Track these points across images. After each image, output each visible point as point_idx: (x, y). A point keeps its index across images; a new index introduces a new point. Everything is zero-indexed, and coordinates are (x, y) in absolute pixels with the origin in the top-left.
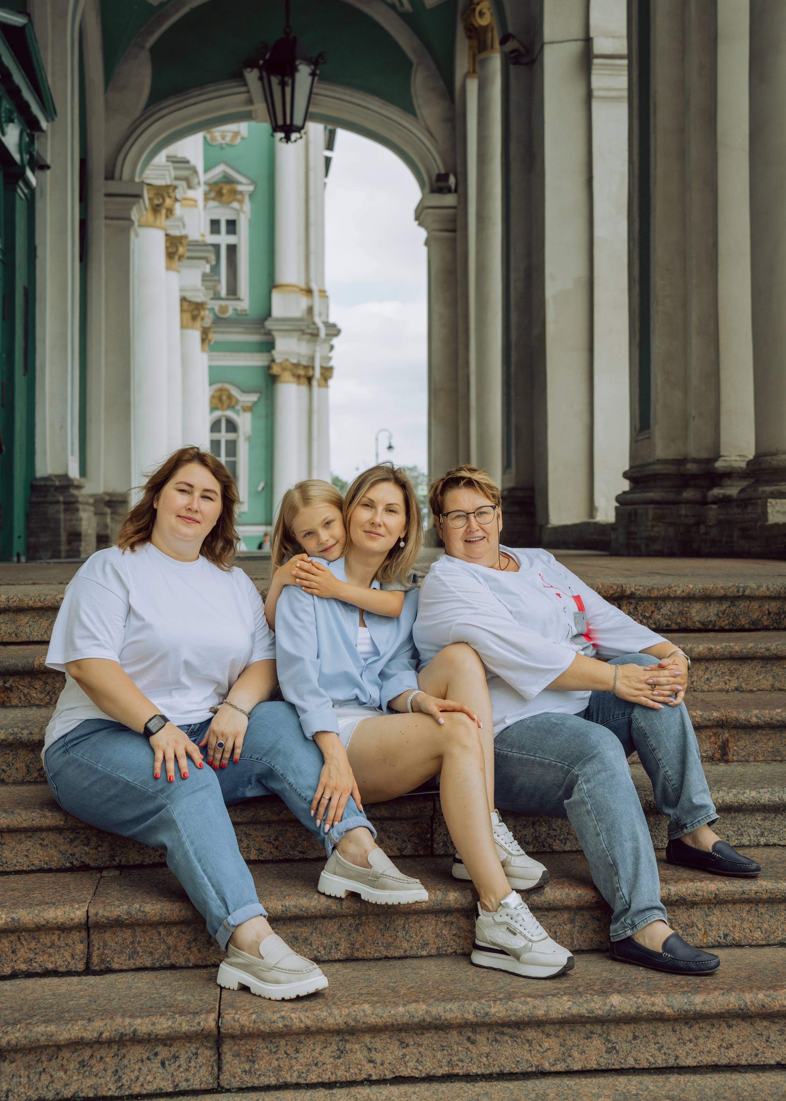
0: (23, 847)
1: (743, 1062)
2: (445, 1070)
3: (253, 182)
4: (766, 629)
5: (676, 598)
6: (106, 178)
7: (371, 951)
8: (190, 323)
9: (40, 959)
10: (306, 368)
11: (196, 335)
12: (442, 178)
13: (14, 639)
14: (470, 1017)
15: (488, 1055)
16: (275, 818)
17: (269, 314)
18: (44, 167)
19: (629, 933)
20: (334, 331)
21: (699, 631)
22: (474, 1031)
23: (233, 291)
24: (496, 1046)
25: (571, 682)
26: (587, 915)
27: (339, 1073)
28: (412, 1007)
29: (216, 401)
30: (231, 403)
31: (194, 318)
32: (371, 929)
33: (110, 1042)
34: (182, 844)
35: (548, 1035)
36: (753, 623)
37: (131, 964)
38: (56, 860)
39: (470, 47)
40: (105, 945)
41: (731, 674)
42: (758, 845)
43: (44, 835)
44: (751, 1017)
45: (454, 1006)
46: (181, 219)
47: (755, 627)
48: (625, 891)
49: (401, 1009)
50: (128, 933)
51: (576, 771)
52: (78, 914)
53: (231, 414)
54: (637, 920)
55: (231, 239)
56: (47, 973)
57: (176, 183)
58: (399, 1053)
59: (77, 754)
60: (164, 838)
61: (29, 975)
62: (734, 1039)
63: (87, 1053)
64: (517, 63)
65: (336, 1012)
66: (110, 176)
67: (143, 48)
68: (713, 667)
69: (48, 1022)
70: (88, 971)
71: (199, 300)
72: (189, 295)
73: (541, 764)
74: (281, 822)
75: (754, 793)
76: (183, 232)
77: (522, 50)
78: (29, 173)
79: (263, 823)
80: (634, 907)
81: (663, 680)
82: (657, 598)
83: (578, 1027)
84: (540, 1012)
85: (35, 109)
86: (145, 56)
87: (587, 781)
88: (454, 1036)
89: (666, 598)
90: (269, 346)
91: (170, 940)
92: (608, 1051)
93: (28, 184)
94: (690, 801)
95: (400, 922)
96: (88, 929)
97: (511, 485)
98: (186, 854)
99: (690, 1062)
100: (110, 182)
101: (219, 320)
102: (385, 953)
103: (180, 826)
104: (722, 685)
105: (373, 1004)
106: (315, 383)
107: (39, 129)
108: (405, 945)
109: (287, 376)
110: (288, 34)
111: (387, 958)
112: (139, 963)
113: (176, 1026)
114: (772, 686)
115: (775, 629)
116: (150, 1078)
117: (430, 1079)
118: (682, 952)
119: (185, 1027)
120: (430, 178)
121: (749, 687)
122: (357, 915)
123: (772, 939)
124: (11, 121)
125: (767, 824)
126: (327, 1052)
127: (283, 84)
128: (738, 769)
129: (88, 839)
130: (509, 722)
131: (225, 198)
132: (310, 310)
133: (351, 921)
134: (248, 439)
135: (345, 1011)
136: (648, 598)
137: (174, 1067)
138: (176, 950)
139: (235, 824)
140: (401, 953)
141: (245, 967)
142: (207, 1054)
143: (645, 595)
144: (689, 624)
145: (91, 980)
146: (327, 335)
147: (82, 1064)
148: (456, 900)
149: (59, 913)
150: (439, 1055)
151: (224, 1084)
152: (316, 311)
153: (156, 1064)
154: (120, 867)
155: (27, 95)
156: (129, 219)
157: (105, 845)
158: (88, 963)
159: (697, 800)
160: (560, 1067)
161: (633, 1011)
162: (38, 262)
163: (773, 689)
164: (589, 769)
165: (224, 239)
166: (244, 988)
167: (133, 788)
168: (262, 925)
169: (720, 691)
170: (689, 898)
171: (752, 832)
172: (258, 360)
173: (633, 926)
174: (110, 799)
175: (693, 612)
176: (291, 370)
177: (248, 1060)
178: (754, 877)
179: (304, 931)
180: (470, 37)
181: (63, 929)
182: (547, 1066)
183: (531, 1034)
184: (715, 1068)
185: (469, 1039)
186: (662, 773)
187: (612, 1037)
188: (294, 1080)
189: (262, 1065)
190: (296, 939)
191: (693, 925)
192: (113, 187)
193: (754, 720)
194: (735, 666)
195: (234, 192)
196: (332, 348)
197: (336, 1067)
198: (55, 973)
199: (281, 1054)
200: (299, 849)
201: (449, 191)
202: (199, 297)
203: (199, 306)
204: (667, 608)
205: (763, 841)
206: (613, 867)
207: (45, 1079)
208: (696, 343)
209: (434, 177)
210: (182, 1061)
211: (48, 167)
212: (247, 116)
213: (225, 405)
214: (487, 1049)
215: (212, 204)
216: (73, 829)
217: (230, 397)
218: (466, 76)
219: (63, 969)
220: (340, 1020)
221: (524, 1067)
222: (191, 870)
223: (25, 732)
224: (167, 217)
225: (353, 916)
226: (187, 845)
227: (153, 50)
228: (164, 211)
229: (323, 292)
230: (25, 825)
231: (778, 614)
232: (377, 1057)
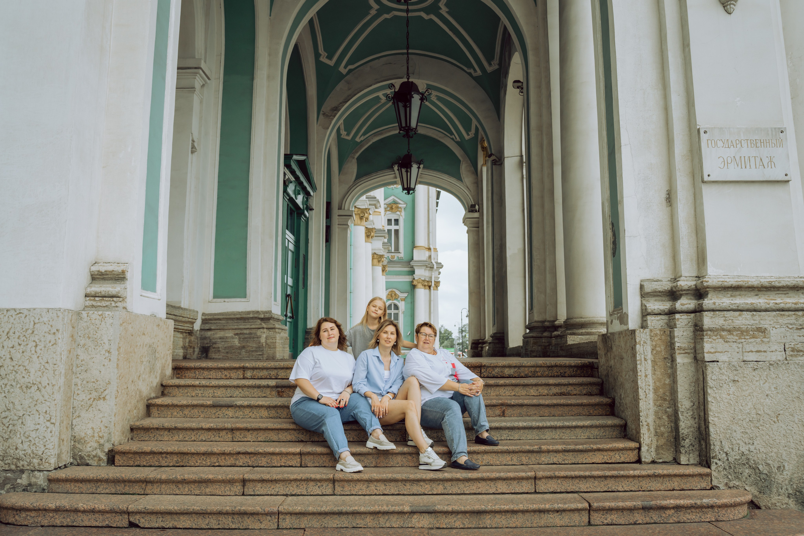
0: (285, 434)
1: (483, 493)
2: (397, 493)
3: (406, 203)
4: (530, 377)
5: (499, 367)
6: (338, 209)
7: (382, 464)
8: (377, 264)
9: (288, 462)
10: (428, 282)
11: (379, 269)
12: (473, 206)
13: (285, 378)
14: (404, 478)
15: (409, 489)
16: (358, 428)
17: (413, 259)
18: (312, 209)
19: (456, 459)
20: (440, 266)
21: (508, 377)
22: (406, 482)
23: (397, 249)
24: (412, 486)
25: (446, 388)
26: (446, 456)
27: (367, 492)
28: (388, 475)
29: (389, 296)
30: (395, 297)
31: (379, 261)
32: (382, 458)
33: (304, 480)
34: (327, 430)
35: (427, 484)
36: (526, 375)
37: (313, 465)
38: (294, 439)
39: (484, 154)
40: (306, 459)
41: (512, 390)
42: (507, 440)
43: (290, 431)
44: (485, 480)
45: (399, 475)
46: (372, 221)
47: (526, 376)
48: (455, 447)
49: (384, 475)
50: (312, 457)
51: (445, 413)
52: (298, 450)
53: (396, 302)
54: (458, 455)
55: (396, 227)
56: (290, 466)
57: (370, 207)
58: (384, 487)
59: (299, 406)
60: (323, 428)
61: (285, 467)
62: (481, 486)
63: (299, 483)
64: (495, 164)
65: (366, 475)
66: (340, 208)
67: (354, 158)
68: (506, 388)
69: (288, 474)
70: (301, 466)
71: (381, 254)
72: (377, 252)
73: (436, 412)
74: (359, 430)
75: (505, 424)
76: (373, 227)
77: (497, 160)
78: (306, 212)
79: (354, 430)
80: (457, 452)
81: (473, 388)
82: (493, 367)
83: (436, 482)
84: (424, 477)
85: (309, 188)
86: (354, 161)
87: (448, 416)
88: (400, 483)
89: (496, 367)
90: (412, 272)
91: (324, 459)
92: (444, 489)
93: (305, 216)
94: (480, 424)
95: (391, 456)
96: (301, 455)
97: (495, 331)
98: (328, 433)
99: (468, 492)
100: (340, 210)
101: (391, 262)
102: (386, 465)
103: (327, 425)
104: (509, 394)
105: (377, 474)
106: (432, 288)
107: (310, 195)
108: (392, 463)
109: (420, 285)
110: (409, 153)
111: (386, 467)
112: (315, 465)
113: (322, 477)
114: (526, 394)
115: (533, 377)
116: (315, 491)
117: (393, 495)
118: (470, 464)
119: (324, 477)
120: (468, 206)
121: (518, 395)
122: (378, 454)
123: (502, 463)
124: (299, 194)
125: (510, 433)
126: (364, 486)
127: (407, 172)
128: (507, 418)
129: (303, 433)
130: (427, 400)
131: (394, 210)
132: (430, 257)
133: (376, 456)
134: (403, 312)
135: (369, 475)
136: (490, 367)
137: (322, 488)
138: (325, 462)
139: (345, 430)
140: (391, 465)
141: (342, 464)
142: (331, 485)
143: (489, 365)
144: (504, 375)
145: (302, 468)
146: (437, 268)
147: (297, 486)
148: (407, 450)
149: (293, 450)
150: (396, 488)
151: (335, 493)
152: (432, 257)
153: (317, 487)
154: (312, 442)
155: (306, 184)
156: (348, 225)
157: (308, 435)
158: (301, 464)
159: (482, 424)
160: (430, 493)
161: (451, 477)
162: (309, 245)
163: (526, 395)
164: (448, 412)
165: (393, 227)
166: (342, 470)
167: (315, 415)
168: (349, 453)
169: (509, 396)
170: (476, 451)
171: (505, 435)
172: (408, 279)
173: (457, 457)
174: (309, 419)
175: (506, 371)
176: (422, 283)
177: (342, 487)
178: (497, 445)
179: (362, 458)
180: (483, 151)
181: (294, 454)
182: (426, 493)
183: (422, 483)
184: (475, 494)
185: (404, 484)
186: (473, 415)
187: (445, 485)
188: (355, 493)
189: (346, 489)
190: (360, 460)
191: (478, 459)
192: (341, 212)
193: (513, 403)
194: (513, 388)
195: (398, 207)
196: (440, 273)
197: (366, 490)
198: (292, 466)
199: (351, 486)
200: (365, 438)
201: (476, 211)
202: (381, 253)
203: (381, 256)
204: (497, 370)
205: (508, 438)
206: (452, 440)
207: (288, 489)
208: (548, 276)
209: (470, 206)
210: (324, 486)
211: (313, 209)
212: (395, 183)
213: (394, 298)
214: (409, 487)
215: (388, 212)
216: (298, 430)
217: (395, 294)
218: (482, 166)
219: (294, 466)
220: (367, 477)
221: (420, 492)
222: (330, 437)
223: (286, 403)
224: (366, 221)
225: (376, 454)
226: (329, 430)
227: (357, 159)
228: (364, 219)
229: (435, 249)
230: (285, 428)
231: (534, 372)
232: (378, 488)
